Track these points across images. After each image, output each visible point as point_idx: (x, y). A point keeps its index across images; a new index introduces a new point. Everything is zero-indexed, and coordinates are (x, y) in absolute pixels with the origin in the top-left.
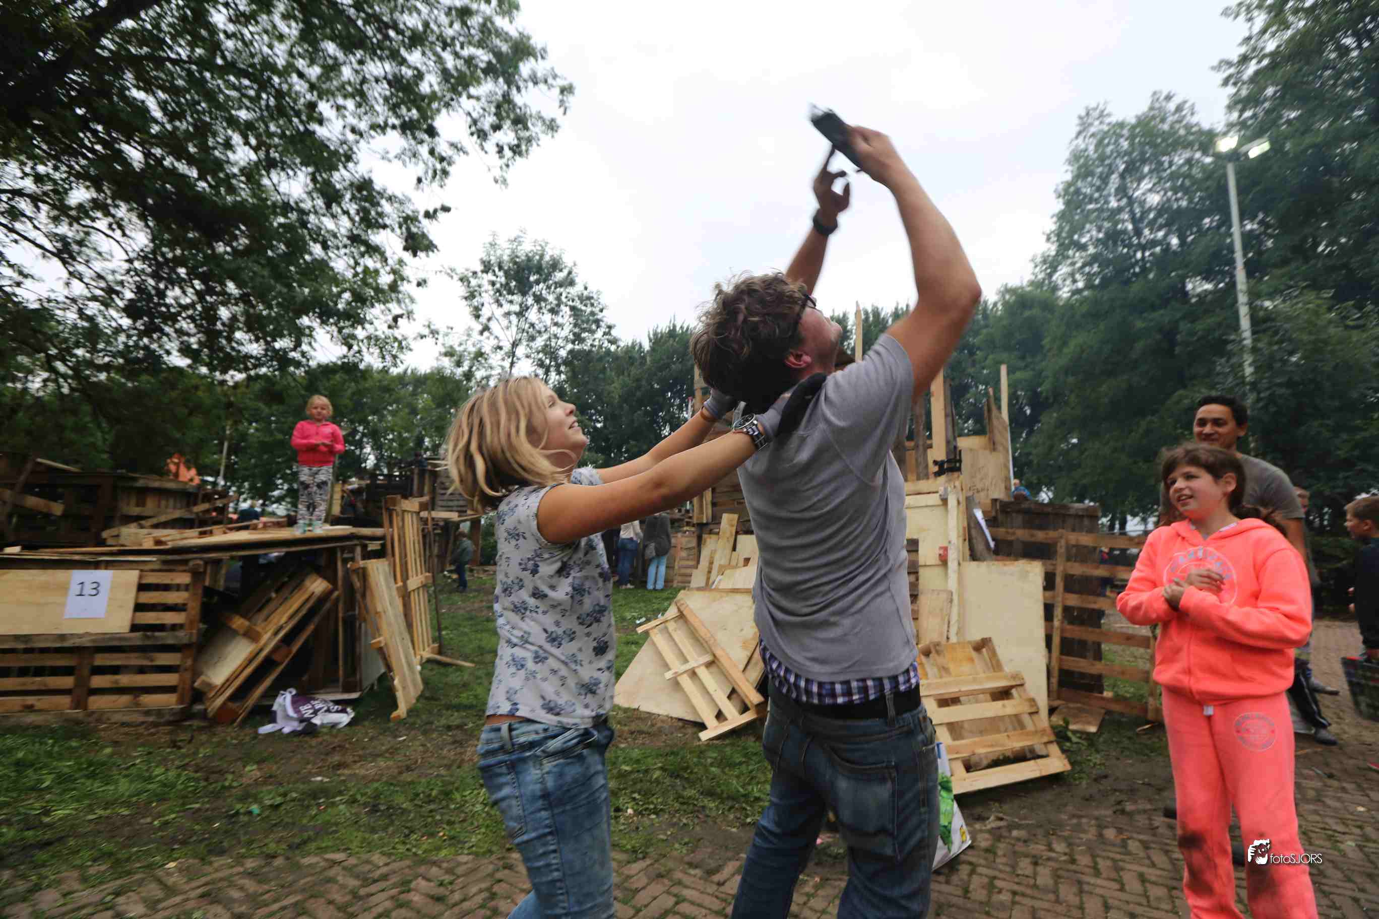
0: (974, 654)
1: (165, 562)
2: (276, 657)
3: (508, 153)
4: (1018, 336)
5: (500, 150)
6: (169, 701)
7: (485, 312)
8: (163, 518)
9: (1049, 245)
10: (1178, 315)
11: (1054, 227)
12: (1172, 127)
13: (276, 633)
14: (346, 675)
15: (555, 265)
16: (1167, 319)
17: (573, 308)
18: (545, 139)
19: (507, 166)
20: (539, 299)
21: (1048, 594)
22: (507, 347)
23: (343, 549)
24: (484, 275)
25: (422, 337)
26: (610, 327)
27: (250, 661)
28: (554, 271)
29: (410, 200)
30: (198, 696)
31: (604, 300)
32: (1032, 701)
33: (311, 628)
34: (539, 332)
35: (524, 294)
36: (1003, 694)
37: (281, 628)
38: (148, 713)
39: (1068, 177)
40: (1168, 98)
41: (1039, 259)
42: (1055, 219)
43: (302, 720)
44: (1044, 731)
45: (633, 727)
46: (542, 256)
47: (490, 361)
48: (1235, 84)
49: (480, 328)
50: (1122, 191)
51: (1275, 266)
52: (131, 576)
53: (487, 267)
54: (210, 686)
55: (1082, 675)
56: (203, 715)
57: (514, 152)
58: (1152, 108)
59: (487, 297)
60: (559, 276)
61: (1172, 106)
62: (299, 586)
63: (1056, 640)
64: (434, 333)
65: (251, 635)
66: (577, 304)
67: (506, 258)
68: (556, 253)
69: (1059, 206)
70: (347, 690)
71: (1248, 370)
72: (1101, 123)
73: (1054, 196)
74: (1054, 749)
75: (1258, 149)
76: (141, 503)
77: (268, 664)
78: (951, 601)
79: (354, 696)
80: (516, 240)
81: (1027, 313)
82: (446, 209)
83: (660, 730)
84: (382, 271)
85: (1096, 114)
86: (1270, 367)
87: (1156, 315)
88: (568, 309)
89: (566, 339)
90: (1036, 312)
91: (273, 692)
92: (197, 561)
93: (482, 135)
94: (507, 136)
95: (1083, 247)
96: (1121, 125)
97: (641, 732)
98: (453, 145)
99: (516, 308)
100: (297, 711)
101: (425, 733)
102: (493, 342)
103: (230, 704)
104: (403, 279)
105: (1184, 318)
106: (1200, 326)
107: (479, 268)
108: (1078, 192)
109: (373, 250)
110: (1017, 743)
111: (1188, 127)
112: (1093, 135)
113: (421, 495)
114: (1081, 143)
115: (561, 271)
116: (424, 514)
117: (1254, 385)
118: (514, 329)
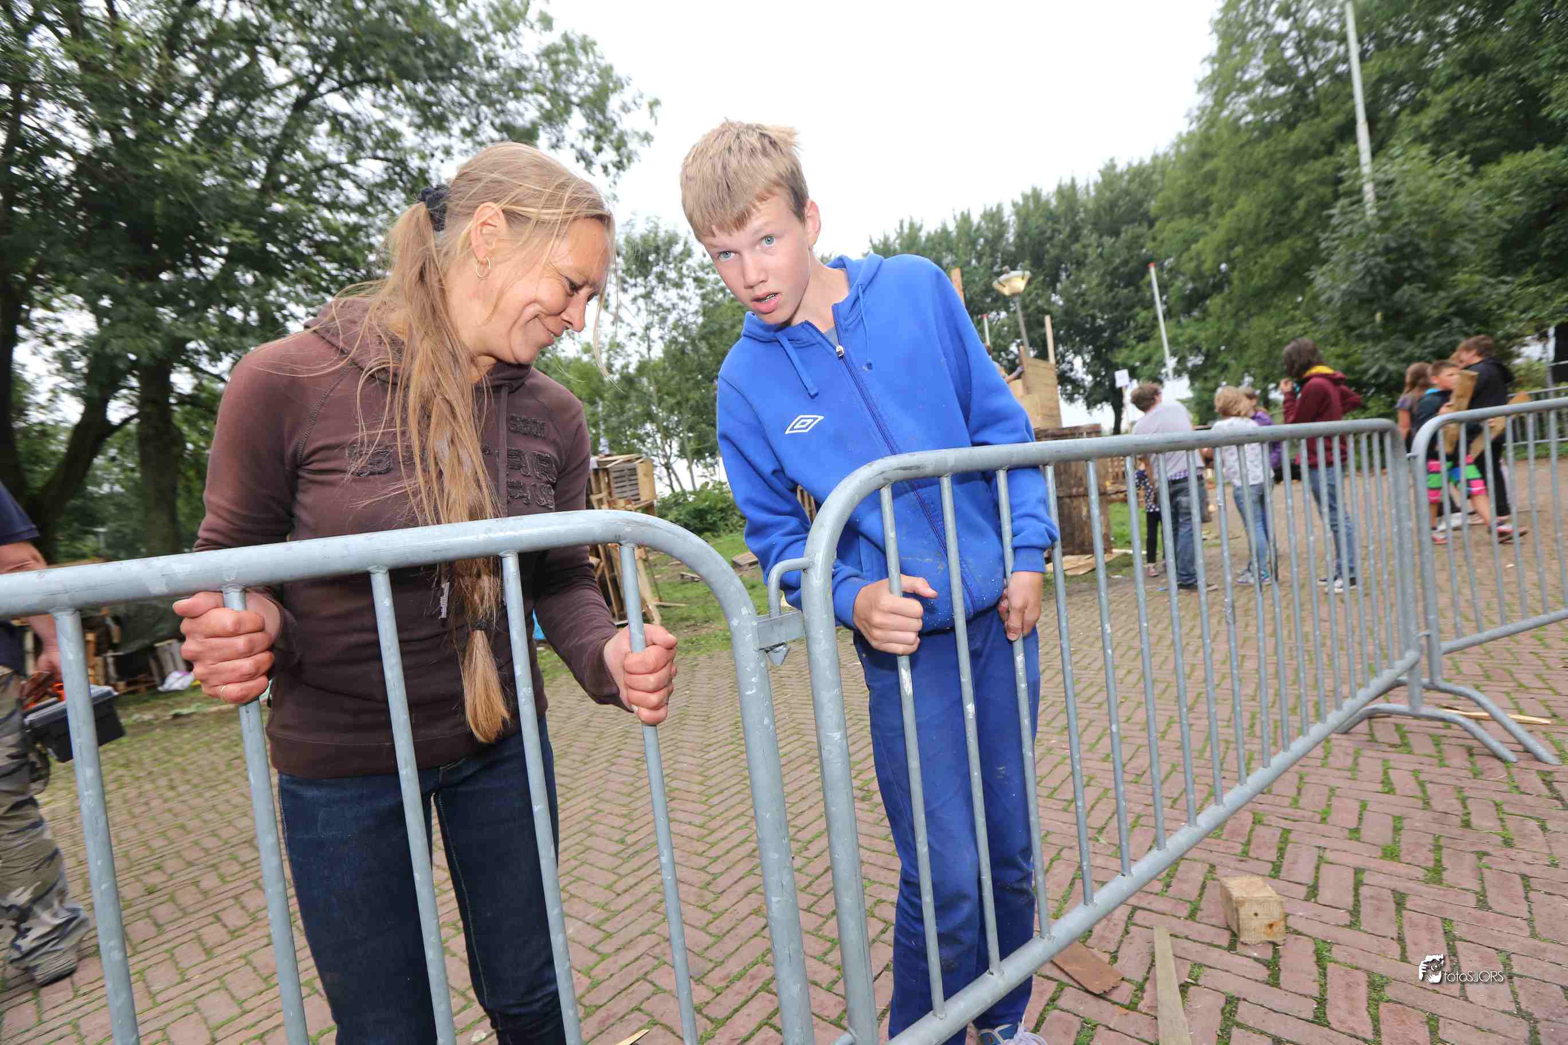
3: (612, 170)
5: (605, 169)
7: (613, 302)
15: (671, 240)
17: (696, 279)
18: (643, 151)
20: (661, 278)
22: (640, 332)
28: (671, 246)
34: (668, 310)
35: (646, 275)
46: (656, 234)
47: (626, 349)
49: (611, 318)
57: (618, 168)
60: (678, 249)
66: (700, 274)
68: (671, 228)
89: (696, 313)
94: (609, 155)
99: (641, 290)
102: (626, 330)
118: (644, 313)
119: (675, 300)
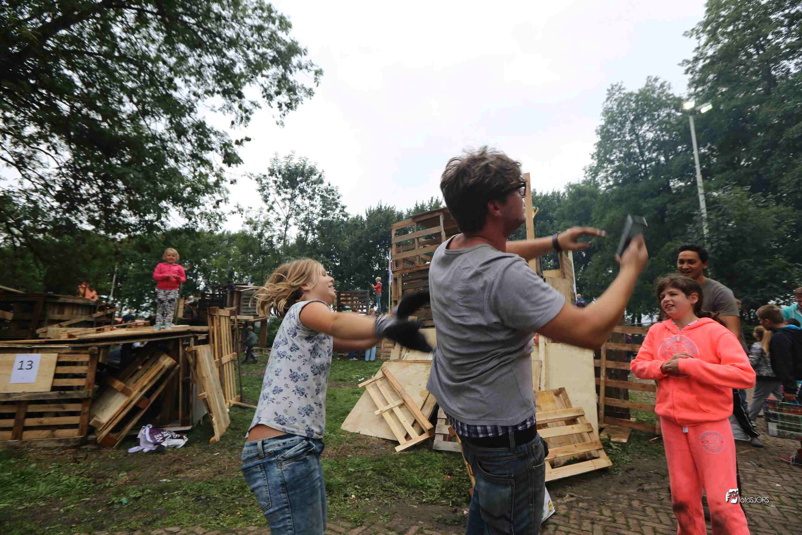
0: (555, 397)
1: (74, 348)
2: (141, 406)
3: (284, 108)
4: (577, 212)
5: (280, 106)
6: (74, 433)
8: (74, 321)
9: (593, 161)
10: (666, 200)
11: (595, 151)
12: (658, 96)
13: (141, 391)
14: (183, 416)
15: (312, 171)
16: (659, 202)
17: (322, 196)
18: (306, 100)
19: (284, 115)
20: (302, 191)
21: (597, 361)
22: (283, 218)
23: (183, 339)
24: (270, 177)
25: (234, 213)
26: (343, 207)
27: (124, 408)
28: (311, 175)
29: (227, 134)
30: (92, 430)
31: (340, 192)
32: (589, 425)
33: (163, 387)
34: (302, 210)
35: (293, 188)
36: (572, 421)
37: (145, 386)
38: (60, 441)
39: (603, 123)
40: (656, 80)
41: (588, 169)
42: (596, 146)
43: (155, 444)
44: (596, 442)
45: (356, 444)
46: (304, 166)
47: (273, 227)
48: (692, 73)
49: (268, 207)
50: (632, 131)
51: (718, 173)
52: (53, 357)
53: (272, 173)
54: (99, 423)
55: (618, 408)
56: (94, 442)
57: (288, 107)
58: (647, 85)
59: (272, 190)
60: (314, 178)
61: (658, 84)
62: (156, 361)
63: (602, 388)
64: (241, 210)
65: (126, 392)
66: (325, 194)
67: (283, 167)
68: (312, 165)
69: (598, 139)
70: (183, 425)
71: (706, 231)
72: (620, 93)
73: (595, 133)
74: (603, 453)
75: (705, 108)
76: (61, 312)
77: (135, 410)
78: (541, 366)
79: (188, 428)
80: (289, 157)
81: (582, 199)
82: (248, 139)
83: (372, 446)
84: (210, 175)
85: (617, 88)
86: (718, 229)
87: (653, 200)
88: (319, 197)
89: (318, 214)
90: (586, 198)
91: (138, 427)
92: (94, 347)
93: (270, 97)
94: (284, 98)
95: (612, 162)
96: (631, 94)
97: (360, 447)
98: (253, 103)
99: (289, 196)
100: (152, 438)
101: (231, 450)
102: (275, 216)
103: (111, 435)
104: (222, 179)
106: (678, 207)
107: (267, 173)
108: (608, 131)
109: (205, 163)
110: (580, 450)
111: (667, 96)
112: (616, 100)
113: (232, 306)
114: (609, 104)
115: (315, 175)
116: (233, 317)
117: (709, 239)
118: (288, 208)
119: (308, 205)
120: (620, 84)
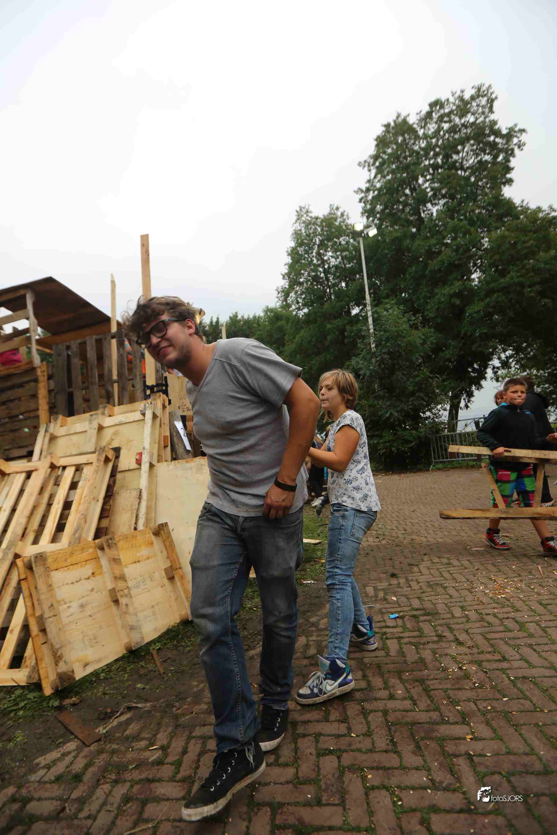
0: (153, 538)
4: (276, 336)
9: (284, 281)
10: (346, 322)
11: (286, 271)
12: (340, 224)
16: (341, 324)
39: (293, 244)
40: (337, 209)
41: (280, 290)
42: (287, 267)
48: (364, 202)
50: (318, 254)
58: (330, 214)
61: (339, 214)
69: (289, 260)
71: (373, 346)
72: (308, 216)
73: (286, 254)
75: (372, 232)
81: (279, 323)
85: (304, 211)
86: (380, 344)
87: (335, 321)
90: (283, 322)
95: (301, 284)
96: (317, 218)
105: (348, 324)
108: (297, 253)
111: (347, 226)
112: (304, 222)
114: (298, 226)
117: (375, 353)
120: (307, 207)
